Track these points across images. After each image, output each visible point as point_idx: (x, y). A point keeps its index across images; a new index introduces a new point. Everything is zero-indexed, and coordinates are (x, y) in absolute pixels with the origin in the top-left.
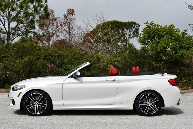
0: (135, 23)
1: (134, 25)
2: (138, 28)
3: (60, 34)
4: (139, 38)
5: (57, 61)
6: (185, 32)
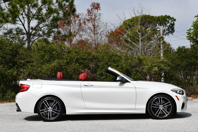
0: (169, 17)
1: (168, 20)
2: (174, 23)
3: (84, 33)
4: (187, 34)
5: (91, 65)
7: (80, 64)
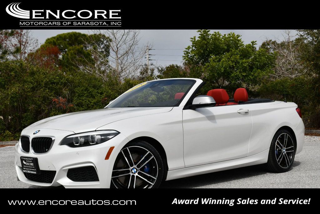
4: (185, 54)
5: (66, 92)
6: (253, 44)
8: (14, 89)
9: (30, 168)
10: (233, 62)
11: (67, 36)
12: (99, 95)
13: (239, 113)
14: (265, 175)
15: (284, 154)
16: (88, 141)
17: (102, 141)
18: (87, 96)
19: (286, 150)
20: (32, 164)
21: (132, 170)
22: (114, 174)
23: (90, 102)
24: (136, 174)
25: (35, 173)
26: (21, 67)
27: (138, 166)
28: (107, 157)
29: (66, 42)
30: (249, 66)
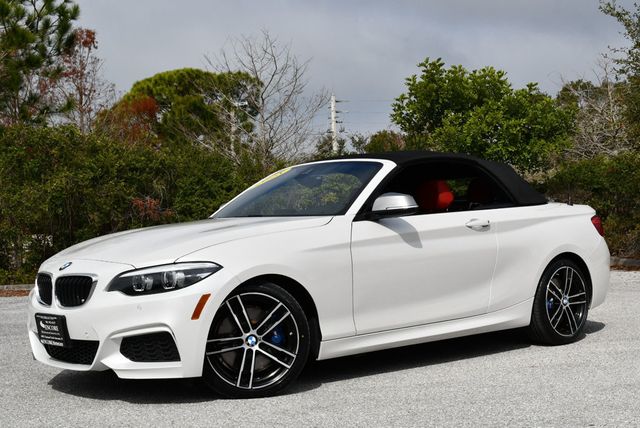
4: (394, 110)
5: (159, 186)
6: (530, 89)
7: (130, 181)
8: (58, 181)
9: (52, 336)
10: (489, 124)
11: (175, 77)
12: (224, 192)
13: (470, 227)
14: (526, 349)
15: (564, 308)
16: (160, 284)
17: (188, 282)
18: (201, 195)
19: (570, 300)
20: (55, 328)
21: (247, 340)
22: (209, 347)
23: (207, 207)
24: (256, 348)
25: (61, 344)
26: (71, 139)
27: (260, 332)
28: (196, 315)
29: (173, 89)
30: (523, 133)
